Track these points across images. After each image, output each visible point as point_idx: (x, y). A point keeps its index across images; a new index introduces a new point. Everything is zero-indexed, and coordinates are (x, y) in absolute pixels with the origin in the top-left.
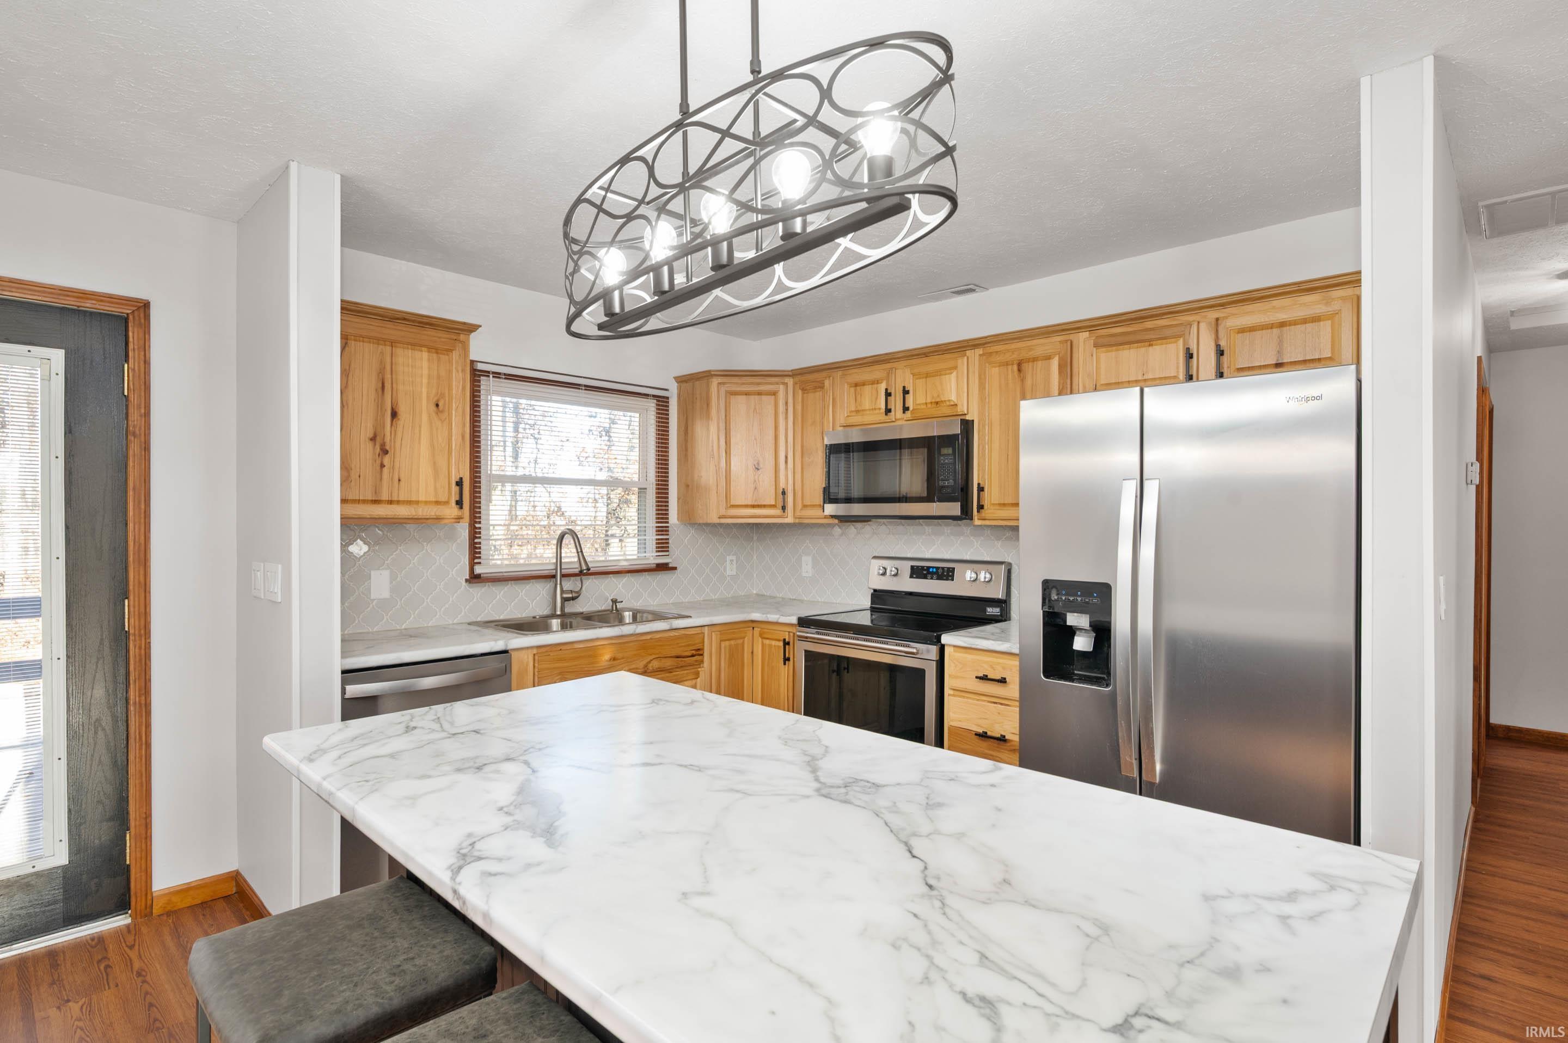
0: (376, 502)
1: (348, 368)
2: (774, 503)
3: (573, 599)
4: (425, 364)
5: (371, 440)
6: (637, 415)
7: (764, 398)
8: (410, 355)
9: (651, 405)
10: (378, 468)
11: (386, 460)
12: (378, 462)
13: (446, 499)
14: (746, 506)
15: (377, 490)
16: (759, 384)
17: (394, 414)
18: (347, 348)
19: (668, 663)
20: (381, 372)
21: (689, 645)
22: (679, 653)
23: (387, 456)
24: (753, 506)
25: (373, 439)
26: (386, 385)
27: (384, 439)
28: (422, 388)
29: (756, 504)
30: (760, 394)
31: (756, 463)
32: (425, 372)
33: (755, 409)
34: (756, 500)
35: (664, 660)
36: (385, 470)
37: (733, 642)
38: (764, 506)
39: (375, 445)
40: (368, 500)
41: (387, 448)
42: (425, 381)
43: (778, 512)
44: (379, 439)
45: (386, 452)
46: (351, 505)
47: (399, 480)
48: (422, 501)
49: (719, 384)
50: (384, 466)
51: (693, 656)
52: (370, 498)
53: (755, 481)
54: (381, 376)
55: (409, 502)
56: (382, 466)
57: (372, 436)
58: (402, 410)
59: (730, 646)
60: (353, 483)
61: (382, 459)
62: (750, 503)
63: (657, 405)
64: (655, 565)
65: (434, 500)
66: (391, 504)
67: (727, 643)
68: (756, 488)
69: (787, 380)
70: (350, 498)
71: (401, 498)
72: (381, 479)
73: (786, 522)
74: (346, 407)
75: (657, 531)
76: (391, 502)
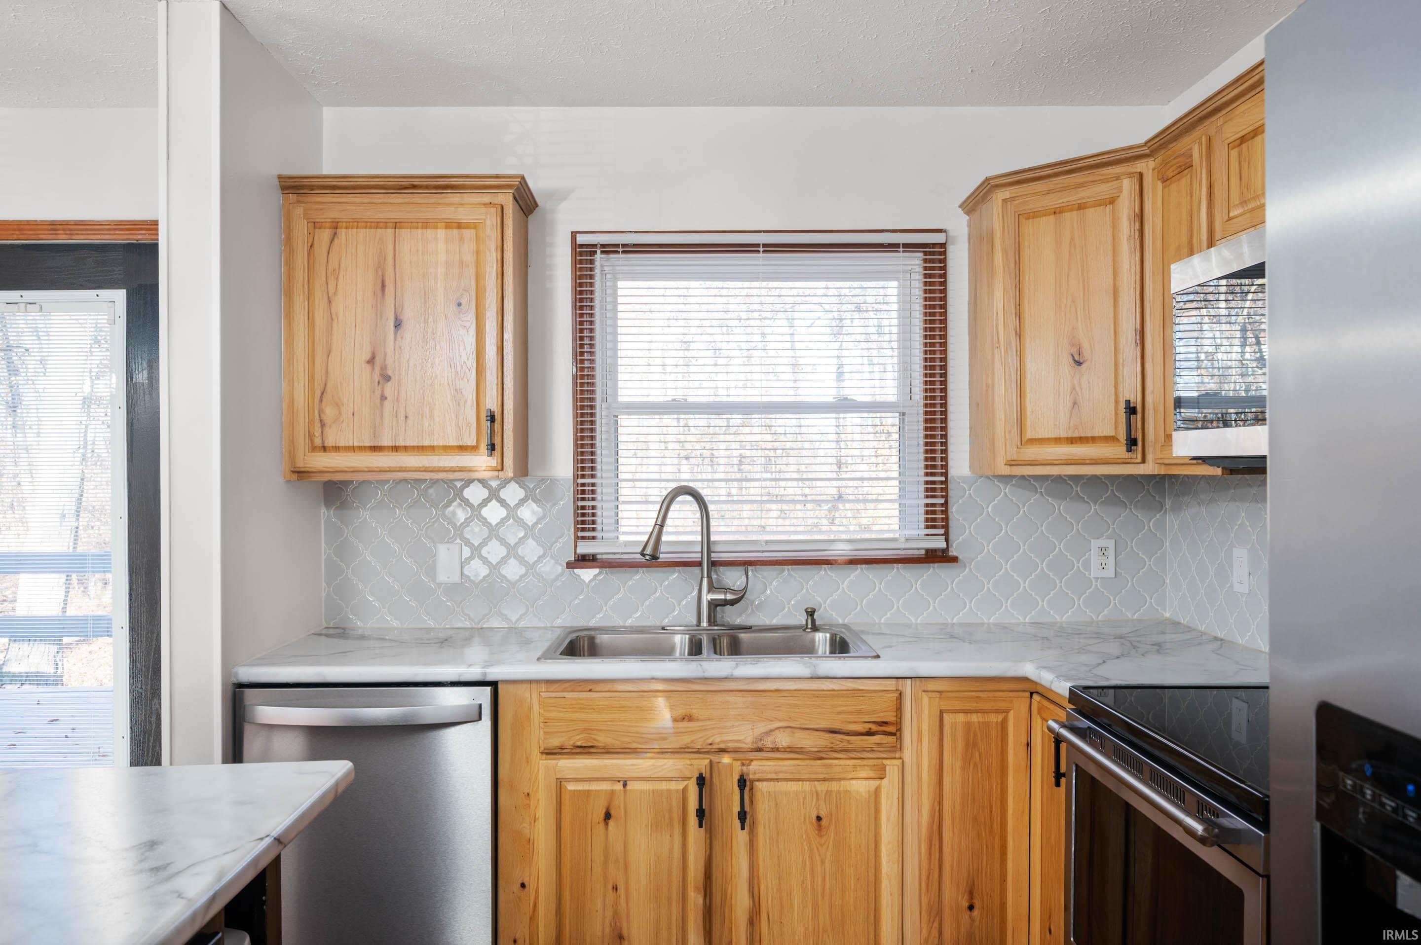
0: (375, 449)
1: (337, 267)
2: (1113, 434)
3: (733, 603)
4: (441, 246)
5: (368, 362)
6: (895, 284)
7: (1090, 213)
8: (420, 236)
9: (916, 261)
10: (378, 401)
11: (389, 390)
12: (378, 393)
13: (474, 444)
14: (1058, 440)
15: (375, 432)
16: (1082, 185)
17: (398, 325)
18: (336, 240)
19: (810, 741)
20: (380, 267)
21: (860, 712)
22: (837, 726)
23: (389, 384)
24: (1071, 441)
25: (371, 361)
26: (387, 283)
27: (385, 360)
28: (436, 283)
29: (1076, 435)
30: (1081, 207)
31: (1074, 351)
32: (442, 258)
33: (1072, 239)
34: (1076, 428)
35: (800, 734)
36: (387, 404)
37: (975, 718)
38: (1093, 440)
39: (373, 369)
40: (365, 447)
41: (390, 373)
42: (441, 270)
43: (1119, 451)
44: (378, 361)
45: (388, 378)
46: (344, 454)
47: (406, 417)
48: (439, 447)
49: (1005, 201)
50: (386, 398)
51: (870, 733)
52: (367, 444)
53: (1074, 388)
54: (380, 273)
55: (421, 449)
56: (383, 398)
57: (368, 356)
58: (408, 315)
59: (968, 725)
60: (344, 424)
61: (383, 388)
62: (1063, 434)
63: (925, 261)
64: (923, 552)
65: (456, 444)
66: (396, 451)
67: (961, 718)
68: (1075, 403)
69: (1139, 166)
70: (341, 444)
71: (409, 443)
72: (382, 417)
73: (1142, 472)
74: (335, 321)
75: (927, 490)
76: (396, 449)
